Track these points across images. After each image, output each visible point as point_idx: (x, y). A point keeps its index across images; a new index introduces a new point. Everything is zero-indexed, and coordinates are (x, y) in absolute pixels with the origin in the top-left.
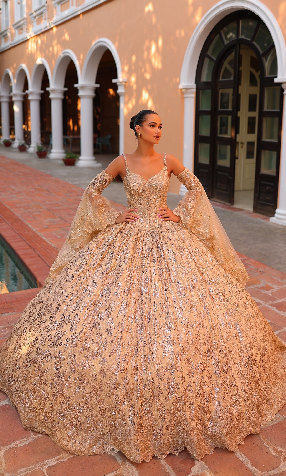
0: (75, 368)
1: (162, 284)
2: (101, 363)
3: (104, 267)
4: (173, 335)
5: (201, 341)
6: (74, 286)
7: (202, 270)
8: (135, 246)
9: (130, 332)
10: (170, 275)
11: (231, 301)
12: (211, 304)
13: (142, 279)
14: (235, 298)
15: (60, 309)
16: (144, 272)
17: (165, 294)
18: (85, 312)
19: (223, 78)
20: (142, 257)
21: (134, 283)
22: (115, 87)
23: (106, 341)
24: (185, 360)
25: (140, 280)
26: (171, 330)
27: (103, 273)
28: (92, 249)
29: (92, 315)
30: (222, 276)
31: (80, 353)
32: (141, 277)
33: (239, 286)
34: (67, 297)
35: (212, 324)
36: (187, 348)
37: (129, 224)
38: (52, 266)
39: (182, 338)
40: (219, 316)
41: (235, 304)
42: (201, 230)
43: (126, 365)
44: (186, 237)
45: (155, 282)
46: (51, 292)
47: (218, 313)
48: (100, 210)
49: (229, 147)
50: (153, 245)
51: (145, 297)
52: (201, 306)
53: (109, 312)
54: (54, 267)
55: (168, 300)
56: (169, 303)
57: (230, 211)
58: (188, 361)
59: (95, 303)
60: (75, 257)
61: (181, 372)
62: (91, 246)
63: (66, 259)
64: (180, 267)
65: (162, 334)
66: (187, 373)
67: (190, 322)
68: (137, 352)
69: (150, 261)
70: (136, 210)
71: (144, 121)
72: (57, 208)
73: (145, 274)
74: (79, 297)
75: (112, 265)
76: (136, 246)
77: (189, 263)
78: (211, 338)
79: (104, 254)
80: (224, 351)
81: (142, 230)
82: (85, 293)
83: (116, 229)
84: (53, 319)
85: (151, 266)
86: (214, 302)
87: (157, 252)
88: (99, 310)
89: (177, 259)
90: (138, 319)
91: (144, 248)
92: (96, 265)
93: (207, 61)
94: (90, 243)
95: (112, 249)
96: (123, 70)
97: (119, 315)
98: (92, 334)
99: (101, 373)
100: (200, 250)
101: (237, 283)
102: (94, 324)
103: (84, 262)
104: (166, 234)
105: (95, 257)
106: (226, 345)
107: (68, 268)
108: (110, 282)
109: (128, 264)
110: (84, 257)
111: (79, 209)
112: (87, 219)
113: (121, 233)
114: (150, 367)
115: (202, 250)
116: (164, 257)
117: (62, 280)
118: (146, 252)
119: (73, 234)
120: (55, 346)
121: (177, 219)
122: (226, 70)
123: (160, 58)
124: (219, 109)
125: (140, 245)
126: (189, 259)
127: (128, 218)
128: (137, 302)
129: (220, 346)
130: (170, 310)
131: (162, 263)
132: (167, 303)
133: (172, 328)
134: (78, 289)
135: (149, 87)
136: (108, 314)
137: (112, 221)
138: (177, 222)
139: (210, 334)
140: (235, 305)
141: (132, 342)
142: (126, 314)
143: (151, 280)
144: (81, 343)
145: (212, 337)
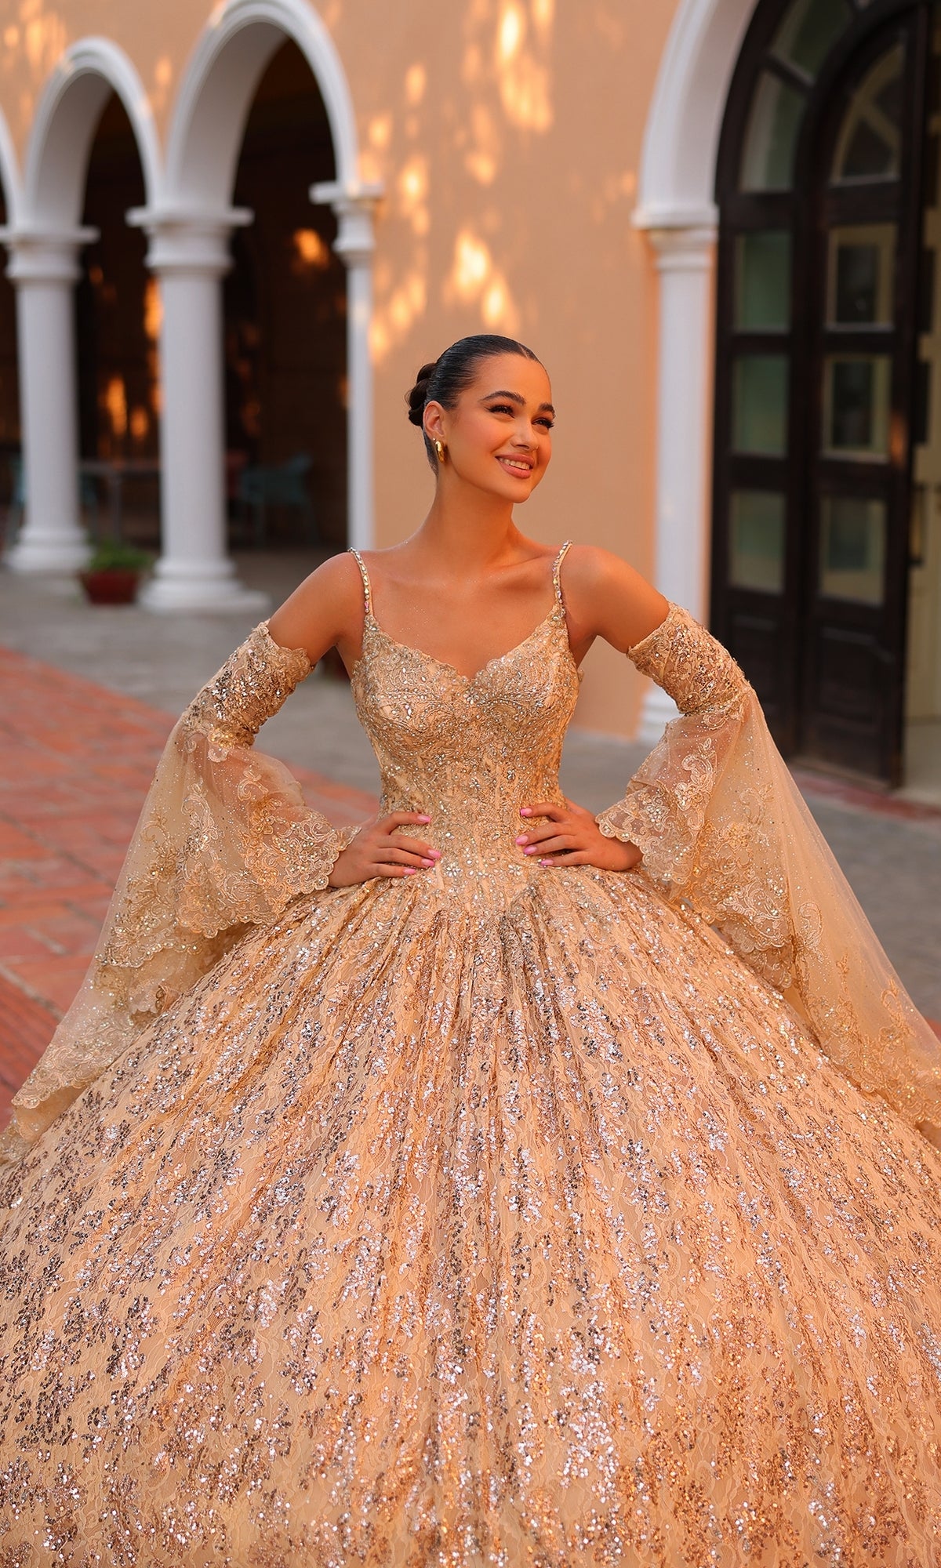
0: (133, 1539)
1: (555, 1156)
2: (261, 1515)
3: (274, 1091)
4: (613, 1381)
5: (753, 1408)
6: (129, 1176)
7: (751, 1090)
8: (421, 993)
9: (400, 1375)
10: (593, 1119)
11: (896, 1226)
12: (799, 1243)
13: (455, 1139)
14: (915, 1213)
15: (61, 1279)
16: (467, 1107)
17: (569, 1199)
18: (180, 1287)
19: (849, 169)
20: (455, 1041)
21: (417, 1156)
22: (327, 222)
23: (285, 1415)
24: (675, 1496)
25: (448, 1141)
26: (601, 1362)
27: (269, 1116)
28: (216, 1010)
29: (215, 1301)
30: (851, 1118)
31: (156, 1474)
32: (452, 1131)
33: (932, 1160)
34: (95, 1223)
35: (805, 1332)
36: (683, 1440)
37: (391, 886)
38: (21, 1091)
39: (656, 1397)
40: (837, 1294)
41: (915, 1240)
42: (745, 906)
43: (383, 1524)
44: (668, 942)
45: (520, 1150)
46: (19, 1202)
47: (833, 1283)
48: (251, 825)
49: (876, 511)
50: (508, 987)
51: (474, 1215)
52: (748, 1253)
53: (295, 1285)
54: (33, 1092)
55: (586, 1228)
56: (587, 1241)
57: (882, 819)
58: (688, 1498)
59: (229, 1248)
60: (133, 1048)
61: (655, 1552)
62: (211, 998)
63: (89, 1057)
64: (639, 1079)
65: (557, 1378)
66: (687, 1555)
67: (695, 1322)
68: (437, 1462)
69: (492, 1058)
70: (422, 818)
71: (467, 385)
72: (50, 808)
73: (472, 1117)
74: (152, 1223)
75: (313, 1079)
76: (427, 993)
77: (683, 1061)
78: (797, 1395)
79: (272, 1033)
80: (868, 1454)
81: (456, 913)
82: (181, 1203)
83: (328, 914)
84: (33, 1323)
85: (499, 1078)
86: (810, 1232)
87: (528, 1019)
88: (249, 1277)
89: (624, 1044)
90: (438, 1316)
91: (466, 1003)
92: (234, 1081)
93: (769, 89)
94: (204, 983)
95: (310, 1010)
96: (363, 140)
97: (344, 1298)
98: (215, 1388)
99: (259, 1563)
100: (738, 1005)
101: (923, 1149)
102: (224, 1339)
103: (175, 1068)
104: (569, 930)
105: (229, 1048)
106: (874, 1425)
107: (98, 1095)
108: (300, 1157)
109: (386, 1072)
110: (175, 1047)
111: (146, 823)
112: (190, 870)
113: (357, 930)
114: (501, 1528)
115: (749, 1004)
116: (563, 1039)
117: (68, 1150)
118: (475, 1020)
119: (123, 945)
120: (43, 1444)
121: (621, 858)
122: (864, 134)
123: (539, 81)
124: (831, 325)
125: (448, 990)
126: (684, 1047)
127: (387, 857)
128: (432, 1237)
129: (846, 1428)
130: (598, 1271)
131: (554, 1062)
132: (579, 1242)
133: (607, 1350)
134: (145, 1187)
135: (491, 220)
136: (292, 1297)
137: (312, 876)
138: (624, 871)
139: (792, 1378)
140: (915, 1244)
141: (410, 1417)
142: (378, 1293)
143: (501, 1141)
144: (162, 1429)
145: (805, 1387)
